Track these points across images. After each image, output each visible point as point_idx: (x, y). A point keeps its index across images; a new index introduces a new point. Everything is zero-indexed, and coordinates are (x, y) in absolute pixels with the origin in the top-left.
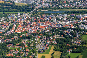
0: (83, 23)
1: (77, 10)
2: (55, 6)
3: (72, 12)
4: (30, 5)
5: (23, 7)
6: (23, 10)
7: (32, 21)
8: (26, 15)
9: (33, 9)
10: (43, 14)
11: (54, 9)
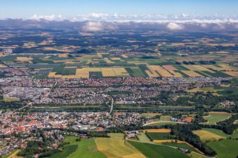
0: (81, 123)
1: (84, 107)
2: (58, 101)
3: (76, 109)
4: (22, 101)
5: (12, 102)
6: (10, 107)
7: (14, 120)
8: (11, 113)
9: (25, 105)
10: (34, 111)
11: (54, 105)
